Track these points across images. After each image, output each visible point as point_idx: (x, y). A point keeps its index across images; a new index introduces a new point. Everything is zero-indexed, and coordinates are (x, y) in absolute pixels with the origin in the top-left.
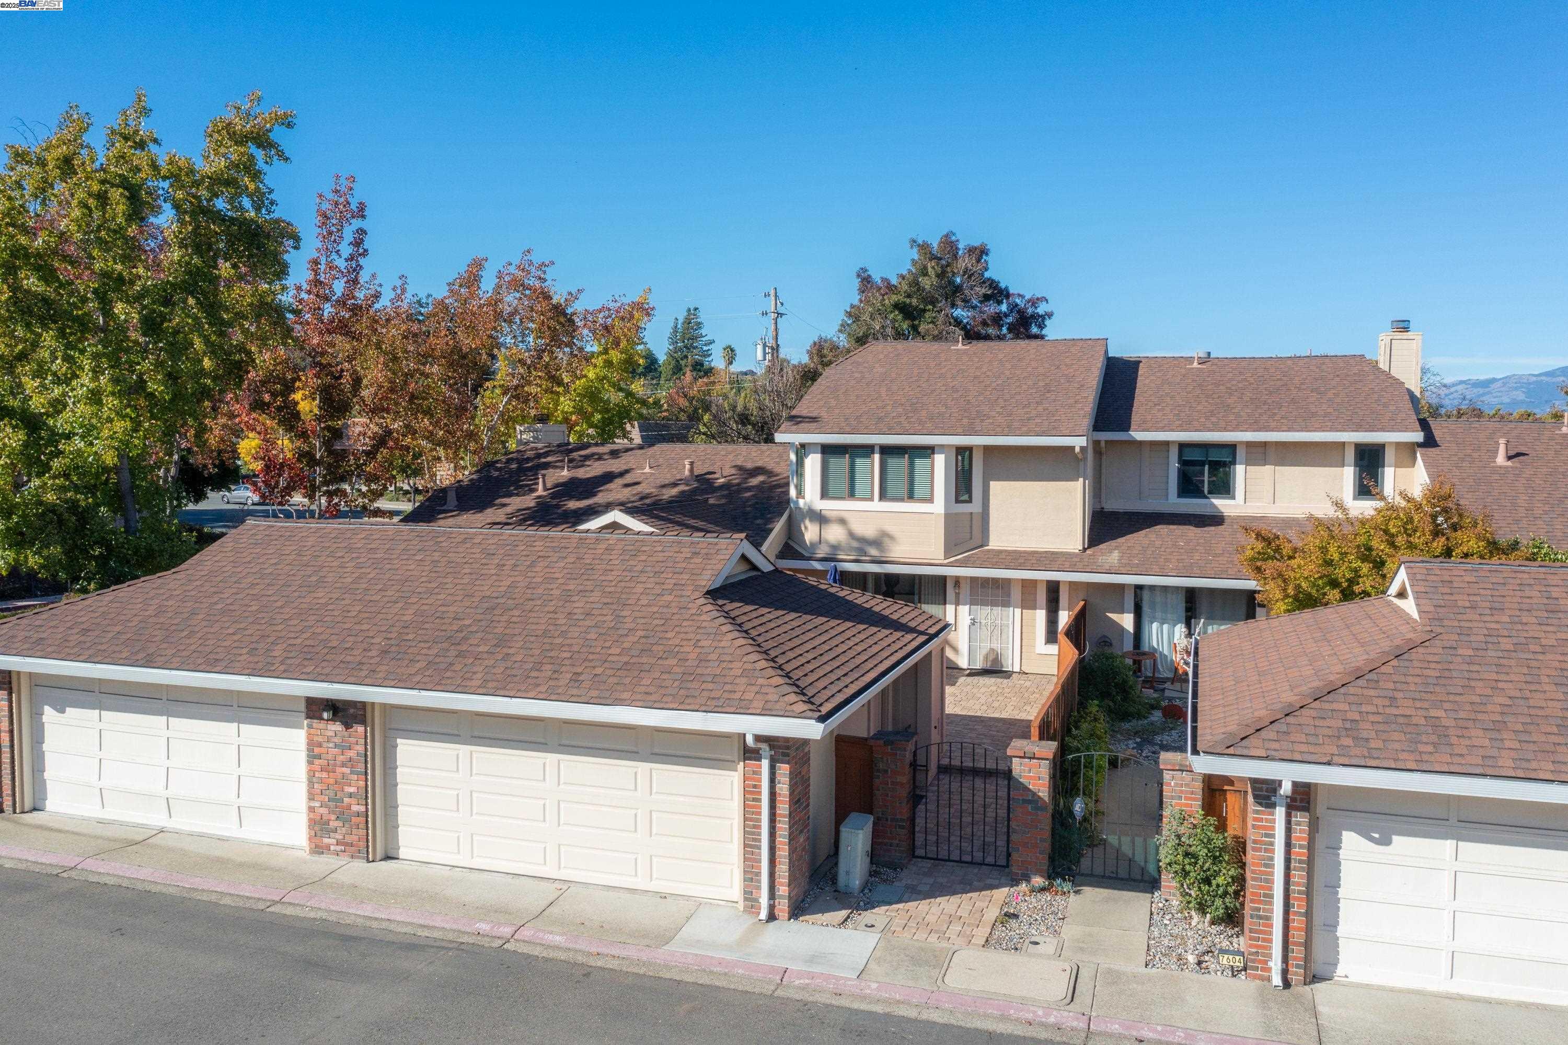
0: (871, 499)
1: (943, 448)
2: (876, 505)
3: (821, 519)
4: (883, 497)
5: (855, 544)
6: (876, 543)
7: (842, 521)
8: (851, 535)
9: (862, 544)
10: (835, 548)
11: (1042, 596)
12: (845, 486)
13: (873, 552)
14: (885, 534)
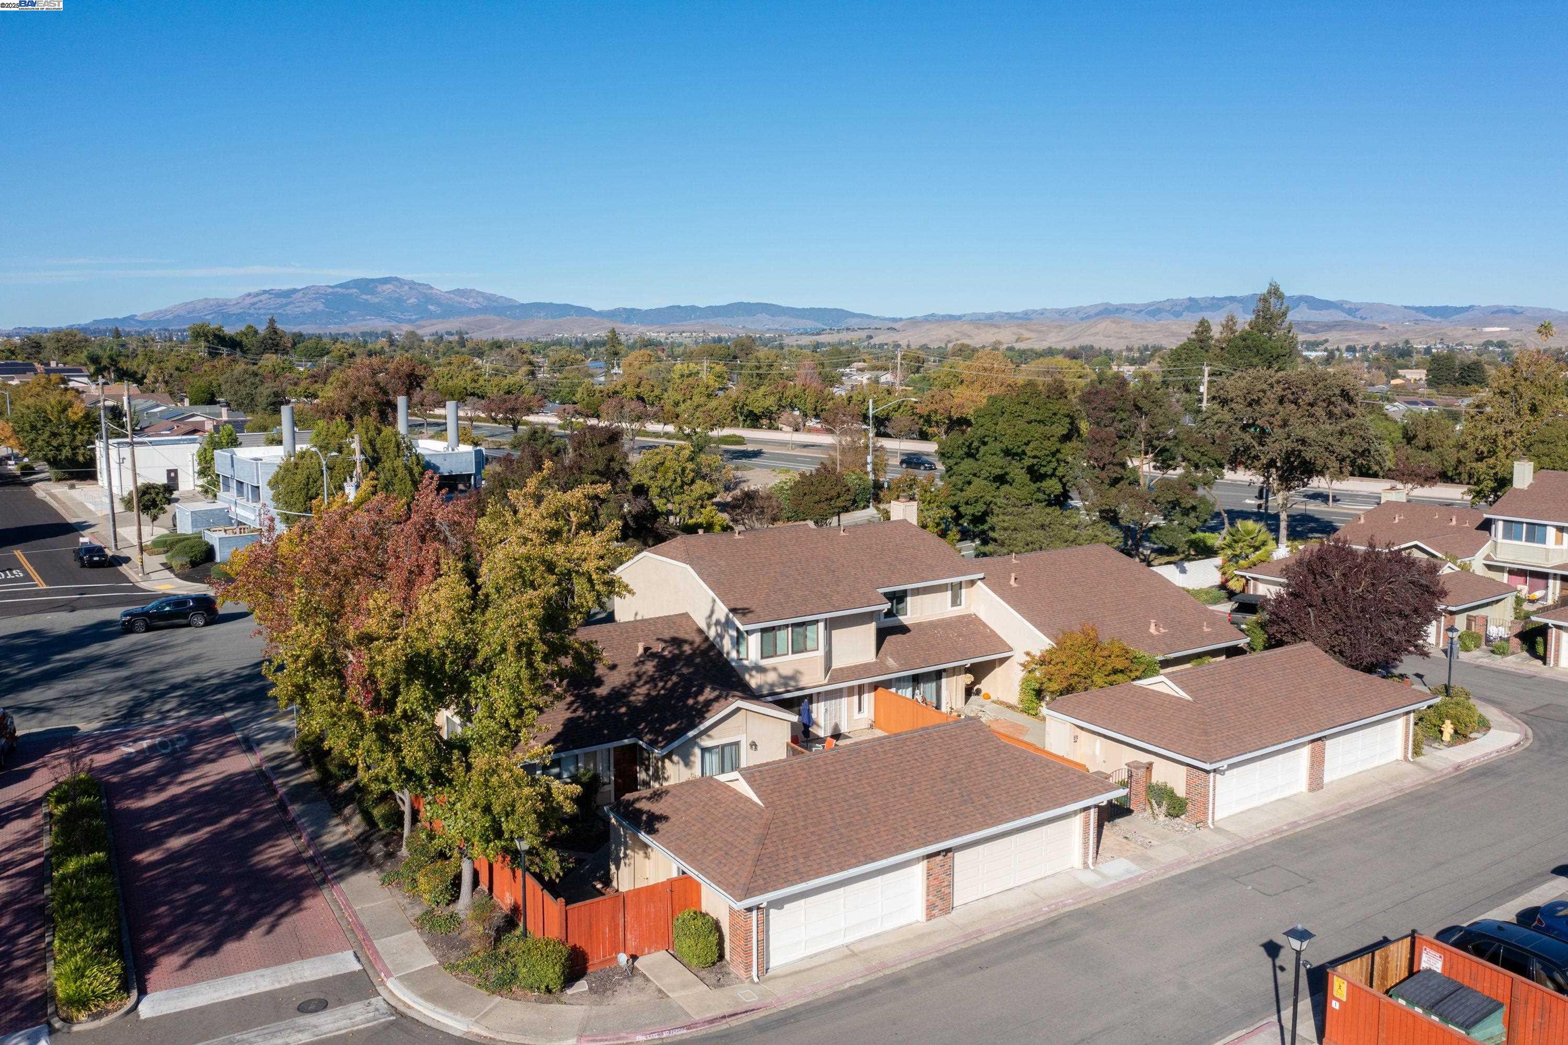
0: (787, 654)
1: (821, 620)
2: (791, 657)
3: (761, 670)
4: (793, 653)
5: (782, 681)
6: (793, 678)
7: (775, 669)
8: (780, 676)
9: (786, 680)
10: (772, 685)
11: (856, 690)
12: (771, 649)
13: (792, 683)
14: (798, 672)
